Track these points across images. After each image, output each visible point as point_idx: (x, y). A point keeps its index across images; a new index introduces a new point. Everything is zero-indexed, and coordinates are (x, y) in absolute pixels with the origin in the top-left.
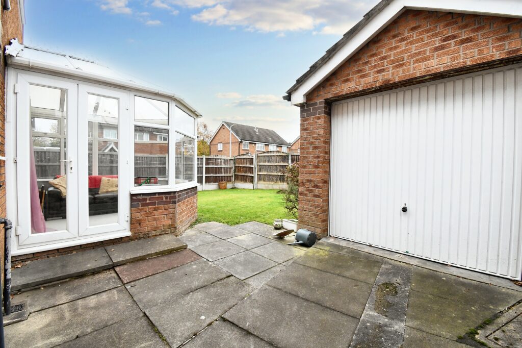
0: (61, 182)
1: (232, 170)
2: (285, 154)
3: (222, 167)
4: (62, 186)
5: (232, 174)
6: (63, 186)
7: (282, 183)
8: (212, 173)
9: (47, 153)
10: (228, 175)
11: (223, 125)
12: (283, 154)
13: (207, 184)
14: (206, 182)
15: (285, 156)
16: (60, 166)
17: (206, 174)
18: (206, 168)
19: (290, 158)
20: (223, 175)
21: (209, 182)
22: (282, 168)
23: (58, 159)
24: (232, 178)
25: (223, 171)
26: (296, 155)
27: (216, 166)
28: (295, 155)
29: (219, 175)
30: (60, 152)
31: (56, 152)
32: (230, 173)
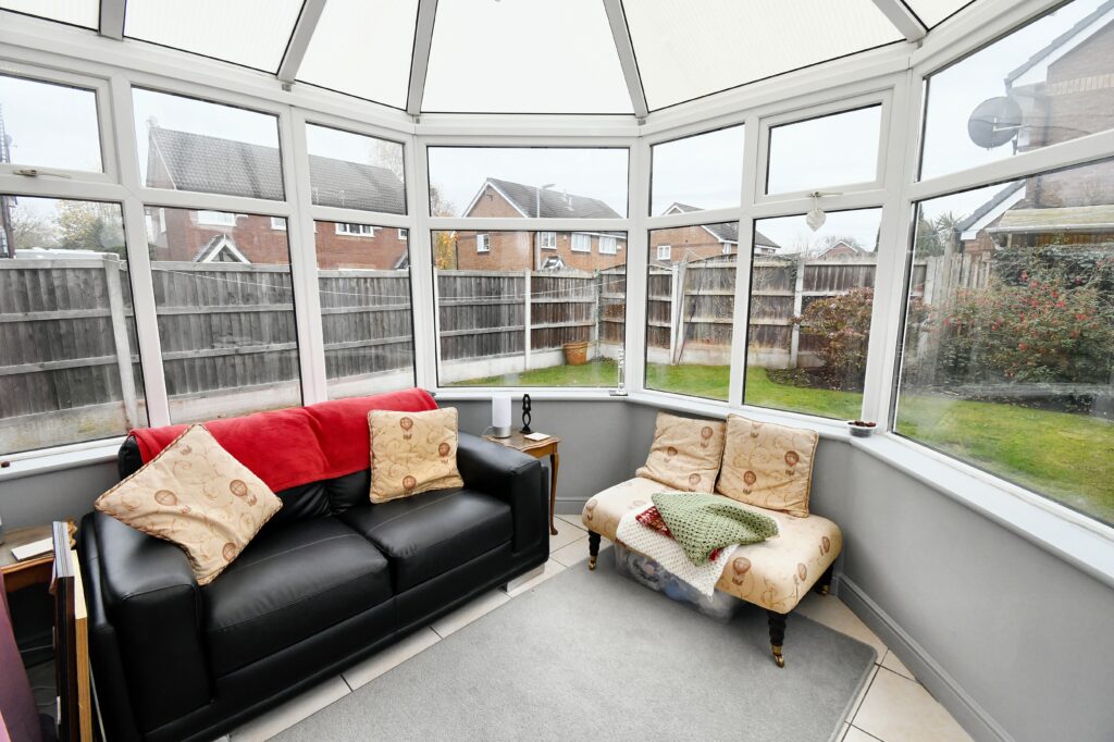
0: (176, 486)
1: (594, 309)
2: (783, 264)
3: (571, 301)
4: (184, 515)
5: (594, 319)
6: (196, 510)
7: (764, 349)
8: (547, 320)
9: (55, 274)
10: (584, 322)
11: (489, 187)
12: (776, 264)
13: (536, 351)
14: (532, 347)
15: (782, 270)
16: (109, 319)
17: (533, 322)
18: (533, 304)
19: (801, 273)
20: (571, 323)
21: (538, 347)
22: (771, 304)
23: (98, 292)
24: (592, 329)
25: (571, 312)
26: (820, 266)
27: (556, 300)
28: (815, 266)
29: (562, 324)
30: (102, 271)
31: (87, 271)
32: (587, 318)
